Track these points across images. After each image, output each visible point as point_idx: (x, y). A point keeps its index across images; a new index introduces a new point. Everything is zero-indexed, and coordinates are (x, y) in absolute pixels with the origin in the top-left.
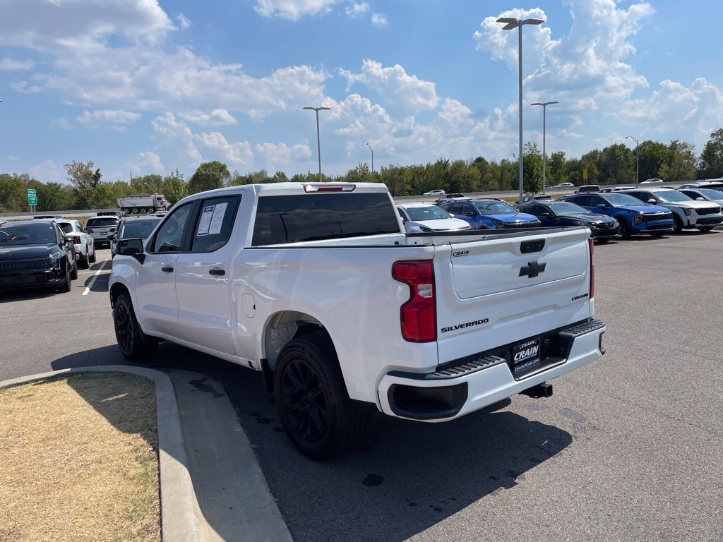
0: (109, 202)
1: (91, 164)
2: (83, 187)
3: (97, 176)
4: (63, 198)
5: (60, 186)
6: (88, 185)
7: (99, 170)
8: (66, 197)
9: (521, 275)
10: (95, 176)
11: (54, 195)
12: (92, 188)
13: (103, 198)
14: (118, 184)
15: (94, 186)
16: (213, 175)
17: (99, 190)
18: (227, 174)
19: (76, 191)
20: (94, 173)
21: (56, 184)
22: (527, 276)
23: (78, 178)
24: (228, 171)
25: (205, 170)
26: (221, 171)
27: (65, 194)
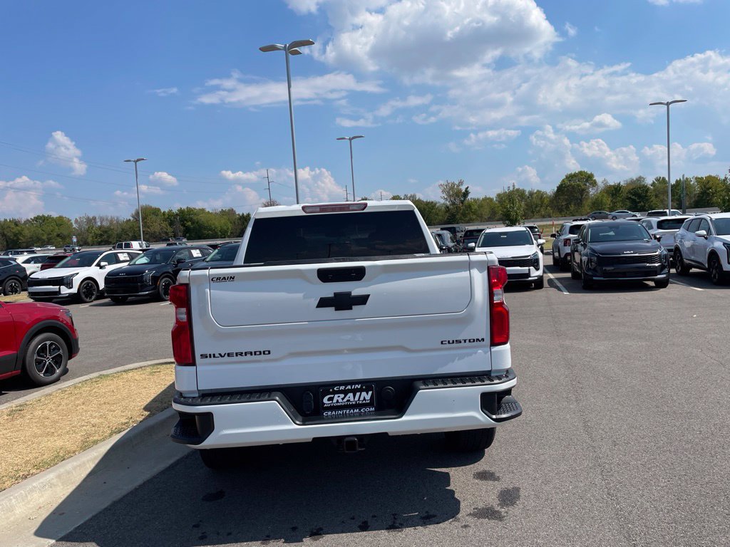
0: (474, 217)
1: (461, 183)
2: (453, 204)
3: (466, 193)
4: (437, 214)
5: (436, 204)
6: (457, 202)
7: (468, 187)
8: (440, 214)
9: (318, 306)
10: (464, 193)
11: (431, 212)
12: (461, 205)
13: (469, 214)
14: (485, 199)
15: (462, 202)
16: (578, 186)
17: (465, 206)
18: (594, 183)
19: (448, 207)
20: (464, 191)
21: (432, 202)
22: (333, 308)
23: (450, 196)
24: (595, 180)
25: (570, 181)
26: (587, 181)
27: (440, 210)
